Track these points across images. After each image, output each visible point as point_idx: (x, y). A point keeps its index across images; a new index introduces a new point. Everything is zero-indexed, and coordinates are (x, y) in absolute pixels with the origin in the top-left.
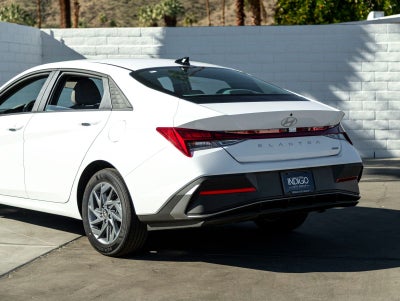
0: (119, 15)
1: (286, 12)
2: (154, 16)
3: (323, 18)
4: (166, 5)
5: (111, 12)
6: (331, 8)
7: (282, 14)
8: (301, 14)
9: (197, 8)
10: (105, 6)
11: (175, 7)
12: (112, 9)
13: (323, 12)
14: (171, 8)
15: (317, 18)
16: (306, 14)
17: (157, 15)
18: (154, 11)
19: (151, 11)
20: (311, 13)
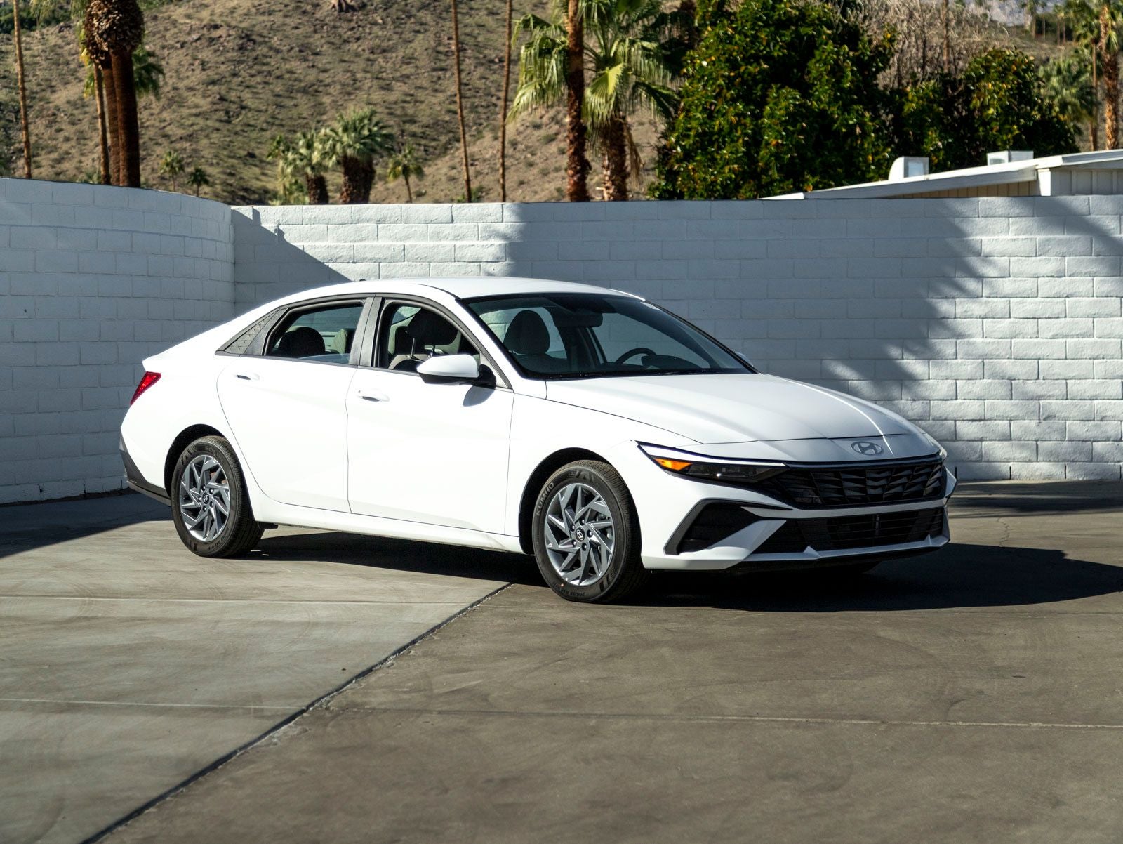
0: (207, 153)
1: (688, 156)
2: (316, 157)
3: (779, 170)
4: (345, 130)
5: (187, 145)
6: (798, 147)
7: (679, 161)
8: (727, 163)
9: (414, 135)
10: (168, 130)
11: (371, 135)
12: (190, 137)
13: (778, 156)
14: (360, 138)
15: (765, 170)
16: (737, 161)
17: (325, 155)
18: (317, 145)
19: (309, 146)
20: (750, 157)
